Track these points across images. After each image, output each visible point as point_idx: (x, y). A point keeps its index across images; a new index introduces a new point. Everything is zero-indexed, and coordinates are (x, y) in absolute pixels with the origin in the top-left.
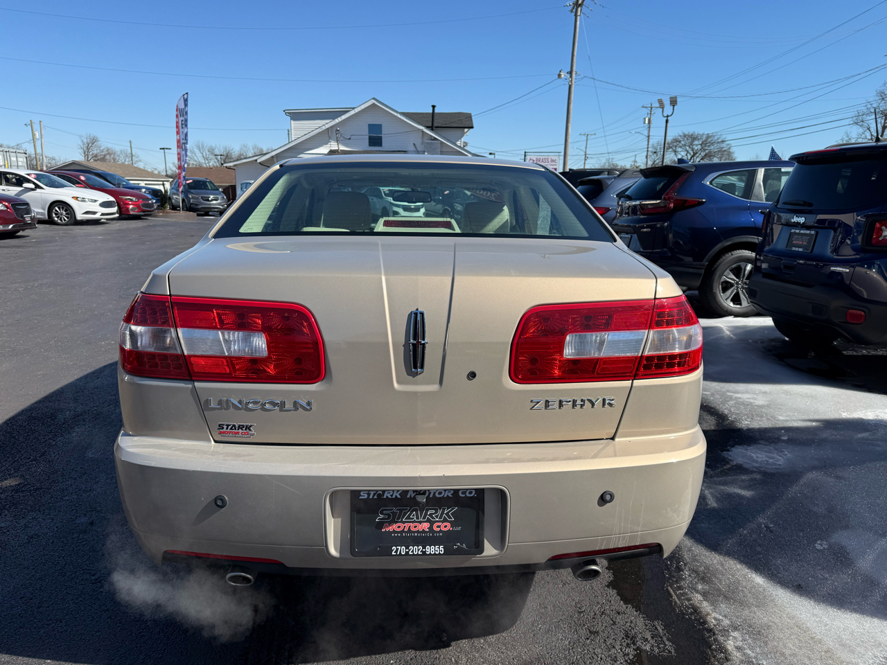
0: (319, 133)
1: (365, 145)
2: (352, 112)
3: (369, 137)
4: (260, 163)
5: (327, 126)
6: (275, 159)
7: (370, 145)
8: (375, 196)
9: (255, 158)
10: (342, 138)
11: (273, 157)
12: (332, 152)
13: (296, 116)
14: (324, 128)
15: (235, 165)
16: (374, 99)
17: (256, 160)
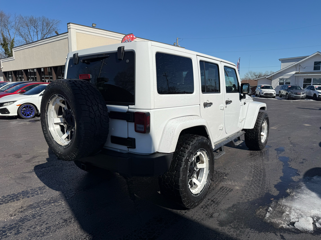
0: (291, 67)
1: (312, 70)
2: (307, 58)
3: (314, 67)
4: (267, 78)
5: (295, 64)
6: (273, 77)
7: (314, 70)
8: (311, 90)
9: (265, 77)
10: (301, 68)
11: (272, 76)
12: (296, 73)
13: (283, 61)
14: (294, 64)
15: (258, 79)
16: (318, 52)
17: (266, 77)
